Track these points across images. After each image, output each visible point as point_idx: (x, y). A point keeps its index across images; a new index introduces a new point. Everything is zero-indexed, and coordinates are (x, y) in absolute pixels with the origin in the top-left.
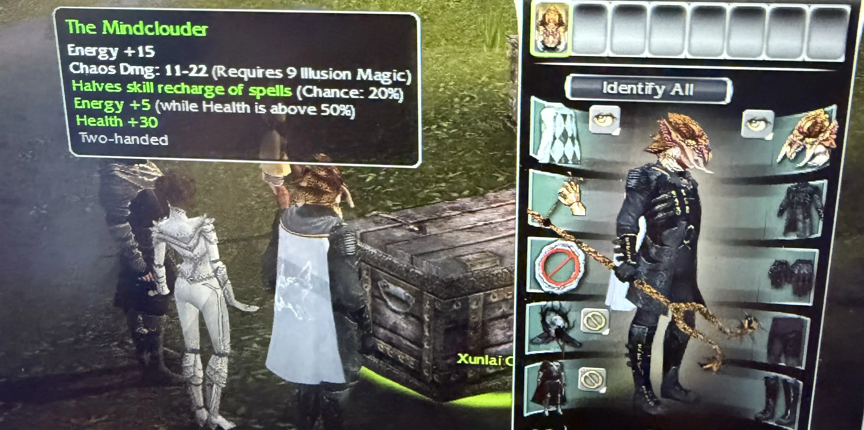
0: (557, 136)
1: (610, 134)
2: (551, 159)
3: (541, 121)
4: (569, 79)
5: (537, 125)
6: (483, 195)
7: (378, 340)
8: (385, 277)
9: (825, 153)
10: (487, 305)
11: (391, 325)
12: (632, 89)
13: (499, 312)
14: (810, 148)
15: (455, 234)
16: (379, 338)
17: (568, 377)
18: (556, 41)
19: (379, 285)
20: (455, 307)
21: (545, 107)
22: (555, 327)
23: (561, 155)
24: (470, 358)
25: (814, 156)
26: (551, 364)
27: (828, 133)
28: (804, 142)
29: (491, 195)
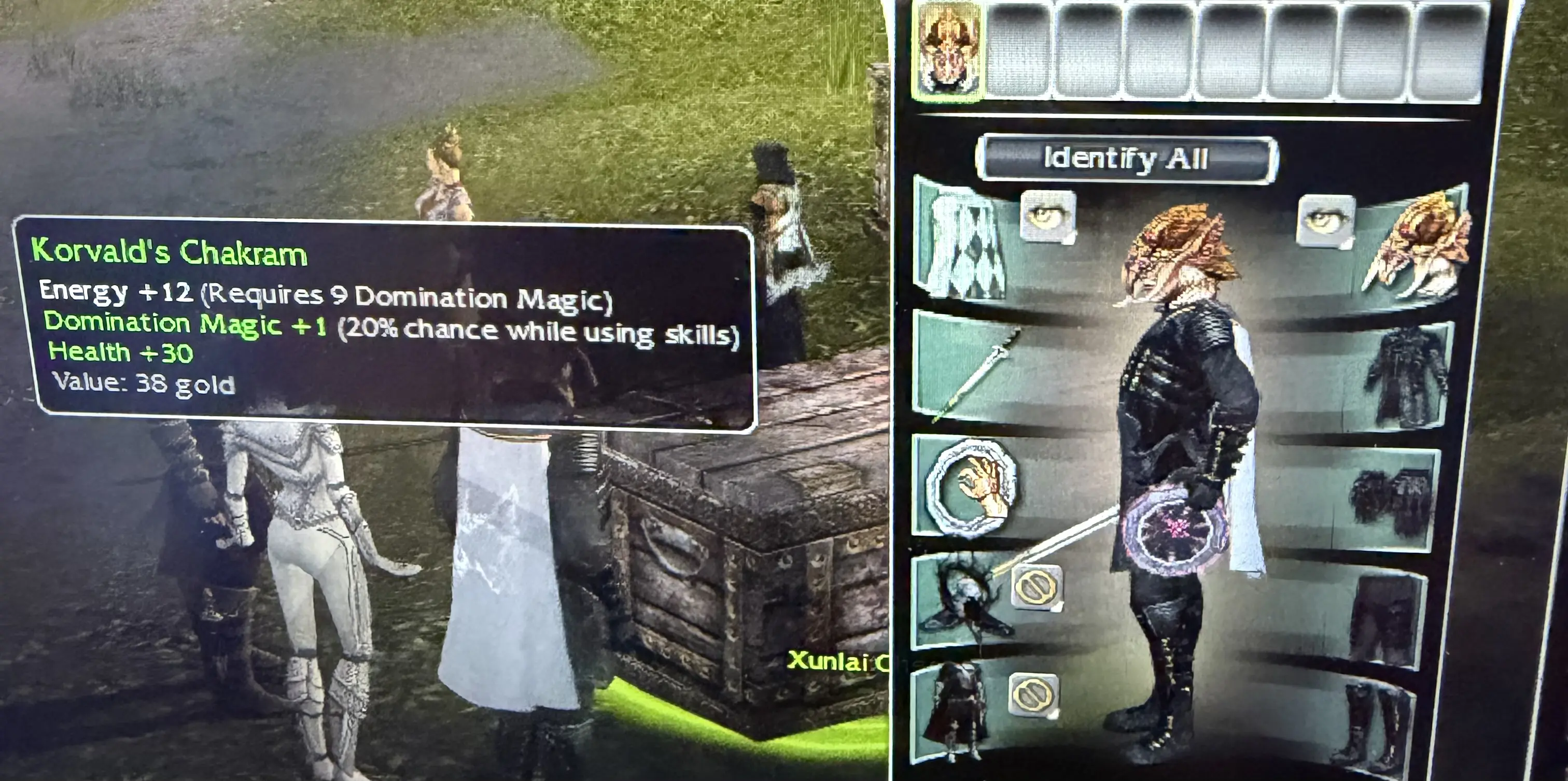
0: (963, 247)
1: (1059, 243)
2: (952, 289)
3: (932, 222)
4: (982, 141)
5: (926, 230)
6: (828, 359)
7: (641, 627)
8: (653, 512)
9: (1448, 272)
10: (840, 561)
11: (667, 602)
12: (1096, 160)
13: (861, 574)
14: (1423, 263)
15: (779, 431)
16: (644, 625)
17: (990, 689)
18: (957, 72)
19: (643, 525)
20: (781, 564)
21: (938, 195)
22: (964, 600)
23: (968, 283)
24: (811, 658)
25: (1428, 279)
26: (959, 667)
27: (1454, 234)
28: (1411, 252)
29: (844, 358)
